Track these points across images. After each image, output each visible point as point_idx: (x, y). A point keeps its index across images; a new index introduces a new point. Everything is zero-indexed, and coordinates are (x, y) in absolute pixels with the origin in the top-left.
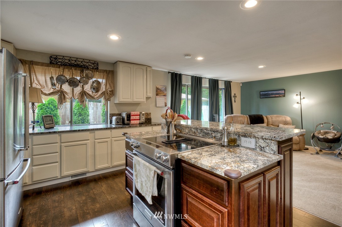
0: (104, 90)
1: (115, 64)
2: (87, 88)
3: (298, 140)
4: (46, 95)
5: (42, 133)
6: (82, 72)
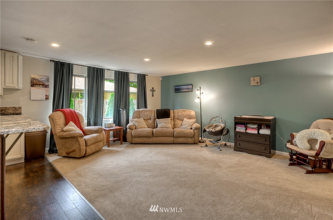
3: (192, 134)
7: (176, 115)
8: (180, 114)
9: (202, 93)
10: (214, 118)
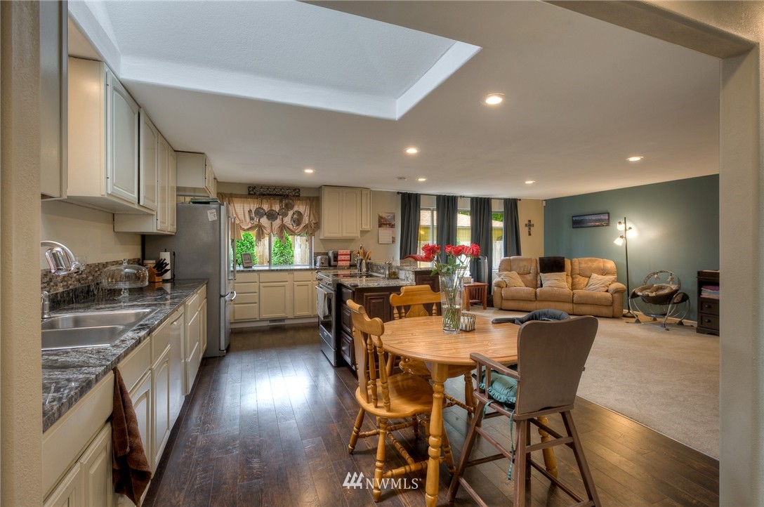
0: (307, 222)
1: (319, 189)
2: (288, 220)
3: (609, 301)
4: (244, 230)
5: (242, 271)
6: (281, 201)
7: (576, 267)
8: (583, 265)
9: (630, 228)
10: (654, 274)
